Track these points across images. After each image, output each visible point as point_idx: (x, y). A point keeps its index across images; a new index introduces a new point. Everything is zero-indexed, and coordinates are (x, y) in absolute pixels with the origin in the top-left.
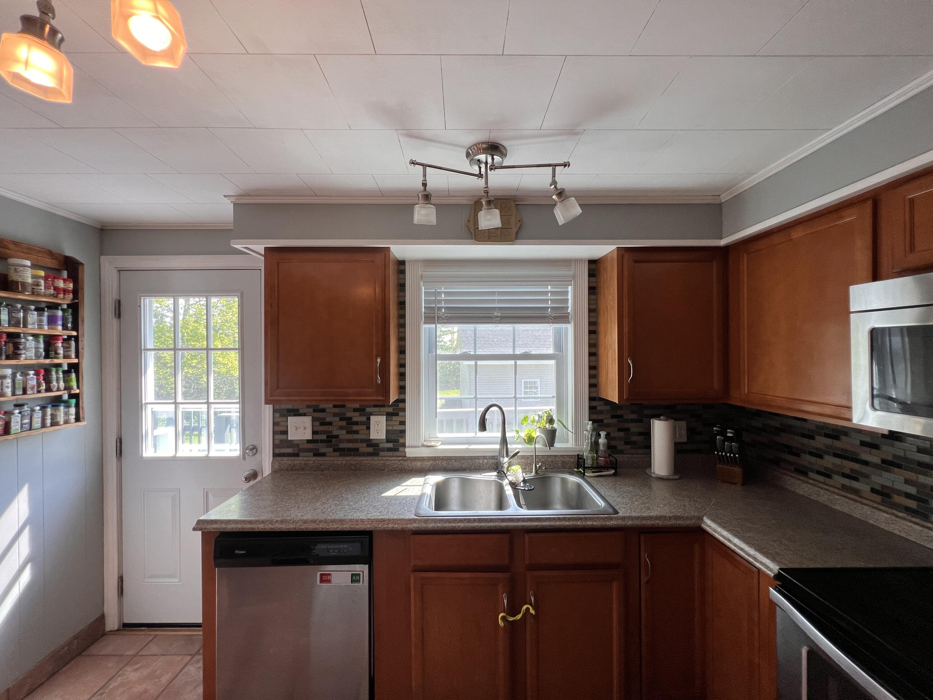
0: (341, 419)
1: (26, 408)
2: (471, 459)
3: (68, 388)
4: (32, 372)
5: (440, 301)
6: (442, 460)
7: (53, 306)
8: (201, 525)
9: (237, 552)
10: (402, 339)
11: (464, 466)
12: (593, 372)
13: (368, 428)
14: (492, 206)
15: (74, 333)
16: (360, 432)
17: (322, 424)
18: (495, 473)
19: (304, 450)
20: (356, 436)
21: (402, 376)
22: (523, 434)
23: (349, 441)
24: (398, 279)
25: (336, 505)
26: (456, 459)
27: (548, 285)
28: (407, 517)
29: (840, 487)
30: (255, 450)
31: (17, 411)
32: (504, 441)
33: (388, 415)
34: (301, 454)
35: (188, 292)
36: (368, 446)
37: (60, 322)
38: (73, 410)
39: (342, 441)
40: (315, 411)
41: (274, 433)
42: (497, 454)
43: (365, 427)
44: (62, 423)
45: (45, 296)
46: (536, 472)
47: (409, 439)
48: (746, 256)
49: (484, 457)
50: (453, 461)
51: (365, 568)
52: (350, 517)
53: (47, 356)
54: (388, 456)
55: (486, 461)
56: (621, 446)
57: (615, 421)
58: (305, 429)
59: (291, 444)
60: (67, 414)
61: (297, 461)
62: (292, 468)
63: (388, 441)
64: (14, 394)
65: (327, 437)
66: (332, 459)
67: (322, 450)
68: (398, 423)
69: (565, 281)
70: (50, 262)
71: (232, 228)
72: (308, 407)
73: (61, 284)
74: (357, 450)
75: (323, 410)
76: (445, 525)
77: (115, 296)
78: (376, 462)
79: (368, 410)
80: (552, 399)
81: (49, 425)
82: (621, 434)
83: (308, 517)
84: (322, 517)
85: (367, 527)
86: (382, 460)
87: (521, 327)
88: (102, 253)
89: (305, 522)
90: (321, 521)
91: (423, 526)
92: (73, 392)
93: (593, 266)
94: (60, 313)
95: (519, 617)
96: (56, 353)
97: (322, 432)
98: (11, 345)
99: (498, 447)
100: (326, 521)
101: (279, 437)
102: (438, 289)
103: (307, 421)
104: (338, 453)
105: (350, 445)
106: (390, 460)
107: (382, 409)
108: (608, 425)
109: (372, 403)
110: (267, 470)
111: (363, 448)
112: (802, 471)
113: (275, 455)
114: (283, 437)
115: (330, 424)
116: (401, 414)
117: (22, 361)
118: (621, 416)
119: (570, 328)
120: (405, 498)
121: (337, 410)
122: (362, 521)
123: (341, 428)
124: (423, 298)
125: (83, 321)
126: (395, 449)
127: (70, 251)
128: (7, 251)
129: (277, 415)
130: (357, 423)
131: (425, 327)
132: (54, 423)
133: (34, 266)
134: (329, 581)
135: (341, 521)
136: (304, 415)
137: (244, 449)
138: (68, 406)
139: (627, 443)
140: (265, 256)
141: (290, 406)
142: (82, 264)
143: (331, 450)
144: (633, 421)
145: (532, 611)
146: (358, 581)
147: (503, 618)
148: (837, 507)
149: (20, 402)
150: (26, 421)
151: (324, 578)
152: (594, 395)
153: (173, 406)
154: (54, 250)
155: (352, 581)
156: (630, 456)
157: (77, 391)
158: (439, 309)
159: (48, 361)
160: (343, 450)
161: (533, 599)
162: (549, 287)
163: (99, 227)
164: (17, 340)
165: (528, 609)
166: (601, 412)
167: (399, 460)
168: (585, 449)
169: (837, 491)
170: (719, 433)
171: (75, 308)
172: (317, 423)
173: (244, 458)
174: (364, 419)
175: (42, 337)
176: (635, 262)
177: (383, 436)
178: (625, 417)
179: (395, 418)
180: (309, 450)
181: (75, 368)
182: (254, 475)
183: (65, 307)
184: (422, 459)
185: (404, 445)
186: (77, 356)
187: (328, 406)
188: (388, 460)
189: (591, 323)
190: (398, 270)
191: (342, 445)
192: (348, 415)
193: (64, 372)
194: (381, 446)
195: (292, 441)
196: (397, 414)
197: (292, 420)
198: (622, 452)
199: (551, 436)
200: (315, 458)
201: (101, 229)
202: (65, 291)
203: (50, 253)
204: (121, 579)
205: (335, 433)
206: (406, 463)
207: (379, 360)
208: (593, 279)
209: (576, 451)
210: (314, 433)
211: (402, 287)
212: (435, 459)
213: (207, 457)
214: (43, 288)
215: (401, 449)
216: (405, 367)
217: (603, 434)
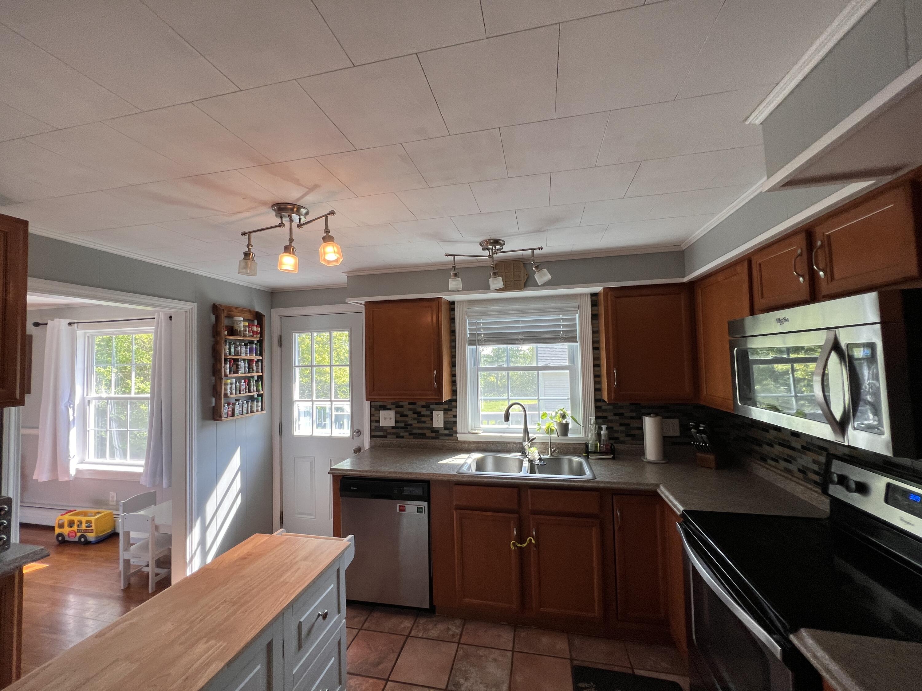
0: (414, 413)
1: (241, 402)
2: (504, 444)
3: (258, 390)
4: (243, 381)
5: (479, 329)
6: (483, 443)
7: (251, 342)
8: (333, 472)
9: (352, 488)
10: (453, 357)
11: (499, 448)
12: (597, 379)
13: (432, 419)
14: (497, 276)
15: (261, 358)
16: (427, 422)
17: (401, 416)
18: (520, 454)
19: (390, 434)
20: (423, 425)
21: (454, 383)
22: (544, 427)
23: (419, 428)
24: (450, 315)
25: (409, 466)
26: (493, 443)
27: (560, 314)
28: (451, 473)
29: (783, 469)
30: (359, 433)
31: (237, 403)
32: (526, 431)
33: (446, 411)
34: (389, 436)
35: (320, 329)
36: (432, 432)
37: (255, 352)
38: (260, 404)
39: (415, 428)
40: (397, 407)
41: (371, 421)
42: (521, 441)
43: (429, 419)
44: (255, 411)
45: (249, 337)
46: (551, 454)
47: (460, 428)
48: (700, 290)
49: (514, 443)
50: (491, 445)
51: (425, 504)
52: (416, 471)
53: (249, 372)
54: (445, 440)
55: (515, 445)
56: (622, 437)
57: (617, 418)
58: (390, 419)
59: (382, 429)
60: (257, 406)
61: (385, 441)
62: (383, 446)
63: (446, 428)
64: (236, 394)
65: (405, 425)
66: (408, 440)
67: (402, 434)
68: (452, 416)
69: (572, 311)
70: (249, 316)
71: (346, 286)
72: (393, 404)
73: (255, 329)
74: (424, 434)
75: (402, 407)
76: (475, 479)
77: (279, 333)
78: (437, 444)
79: (431, 407)
80: (567, 400)
81: (249, 412)
82: (623, 428)
83: (392, 470)
84: (399, 471)
85: (426, 478)
86: (441, 442)
87: (542, 346)
88: (272, 307)
89: (390, 473)
90: (399, 473)
91: (461, 479)
92: (260, 393)
93: (594, 298)
94: (254, 346)
95: (525, 545)
96: (253, 370)
97: (402, 422)
98: (235, 366)
99: (522, 435)
100: (402, 473)
101: (375, 424)
102: (478, 321)
103: (391, 414)
104: (412, 436)
105: (420, 431)
106: (447, 442)
107: (441, 406)
108: (611, 421)
109: (434, 402)
110: (367, 446)
111: (428, 433)
112: (764, 459)
113: (372, 436)
114: (376, 424)
115: (406, 416)
116: (454, 409)
117: (240, 375)
118: (622, 414)
119: (578, 344)
120: (453, 465)
121: (411, 406)
122: (424, 474)
123: (414, 419)
124: (468, 327)
125: (264, 350)
126: (450, 435)
127: (258, 309)
128: (233, 313)
129: (373, 409)
130: (424, 416)
131: (470, 349)
132: (252, 412)
133: (245, 320)
134: (404, 510)
135: (411, 473)
136: (390, 409)
137: (353, 432)
138: (257, 402)
139: (628, 435)
140: (365, 305)
141: (381, 404)
142: (264, 316)
143: (407, 434)
144: (632, 418)
145: (533, 542)
146: (422, 512)
147: (514, 544)
148: (779, 485)
149: (237, 398)
150: (241, 409)
151: (401, 508)
152: (599, 397)
153: (311, 403)
154: (252, 310)
155: (418, 512)
156: (630, 446)
157: (262, 392)
158: (479, 334)
159: (249, 375)
160: (415, 434)
161: (534, 533)
162: (561, 316)
163: (270, 291)
164: (237, 363)
165: (530, 540)
166: (605, 411)
167: (454, 443)
168: (590, 437)
169: (780, 472)
170: (694, 427)
171: (260, 342)
172: (398, 415)
173: (353, 438)
174: (428, 413)
175: (247, 360)
176: (617, 297)
177: (442, 425)
178: (626, 415)
179: (449, 412)
180: (393, 434)
181: (260, 378)
182: (358, 450)
183: (256, 342)
184: (470, 442)
185: (456, 432)
186: (262, 372)
187: (405, 404)
188: (445, 442)
189: (594, 342)
190: (449, 309)
191: (415, 431)
192: (419, 410)
193: (256, 381)
194: (441, 432)
195: (382, 427)
196: (451, 410)
197: (382, 413)
198: (623, 442)
199: (565, 428)
200: (398, 439)
201: (272, 293)
202: (257, 333)
203: (250, 311)
204: (282, 513)
205: (410, 422)
206: (457, 445)
207: (435, 372)
208: (595, 308)
209: (584, 440)
210: (397, 422)
211: (452, 320)
212: (478, 442)
213: (331, 436)
214: (247, 332)
215: (454, 435)
216: (456, 376)
217: (604, 427)
